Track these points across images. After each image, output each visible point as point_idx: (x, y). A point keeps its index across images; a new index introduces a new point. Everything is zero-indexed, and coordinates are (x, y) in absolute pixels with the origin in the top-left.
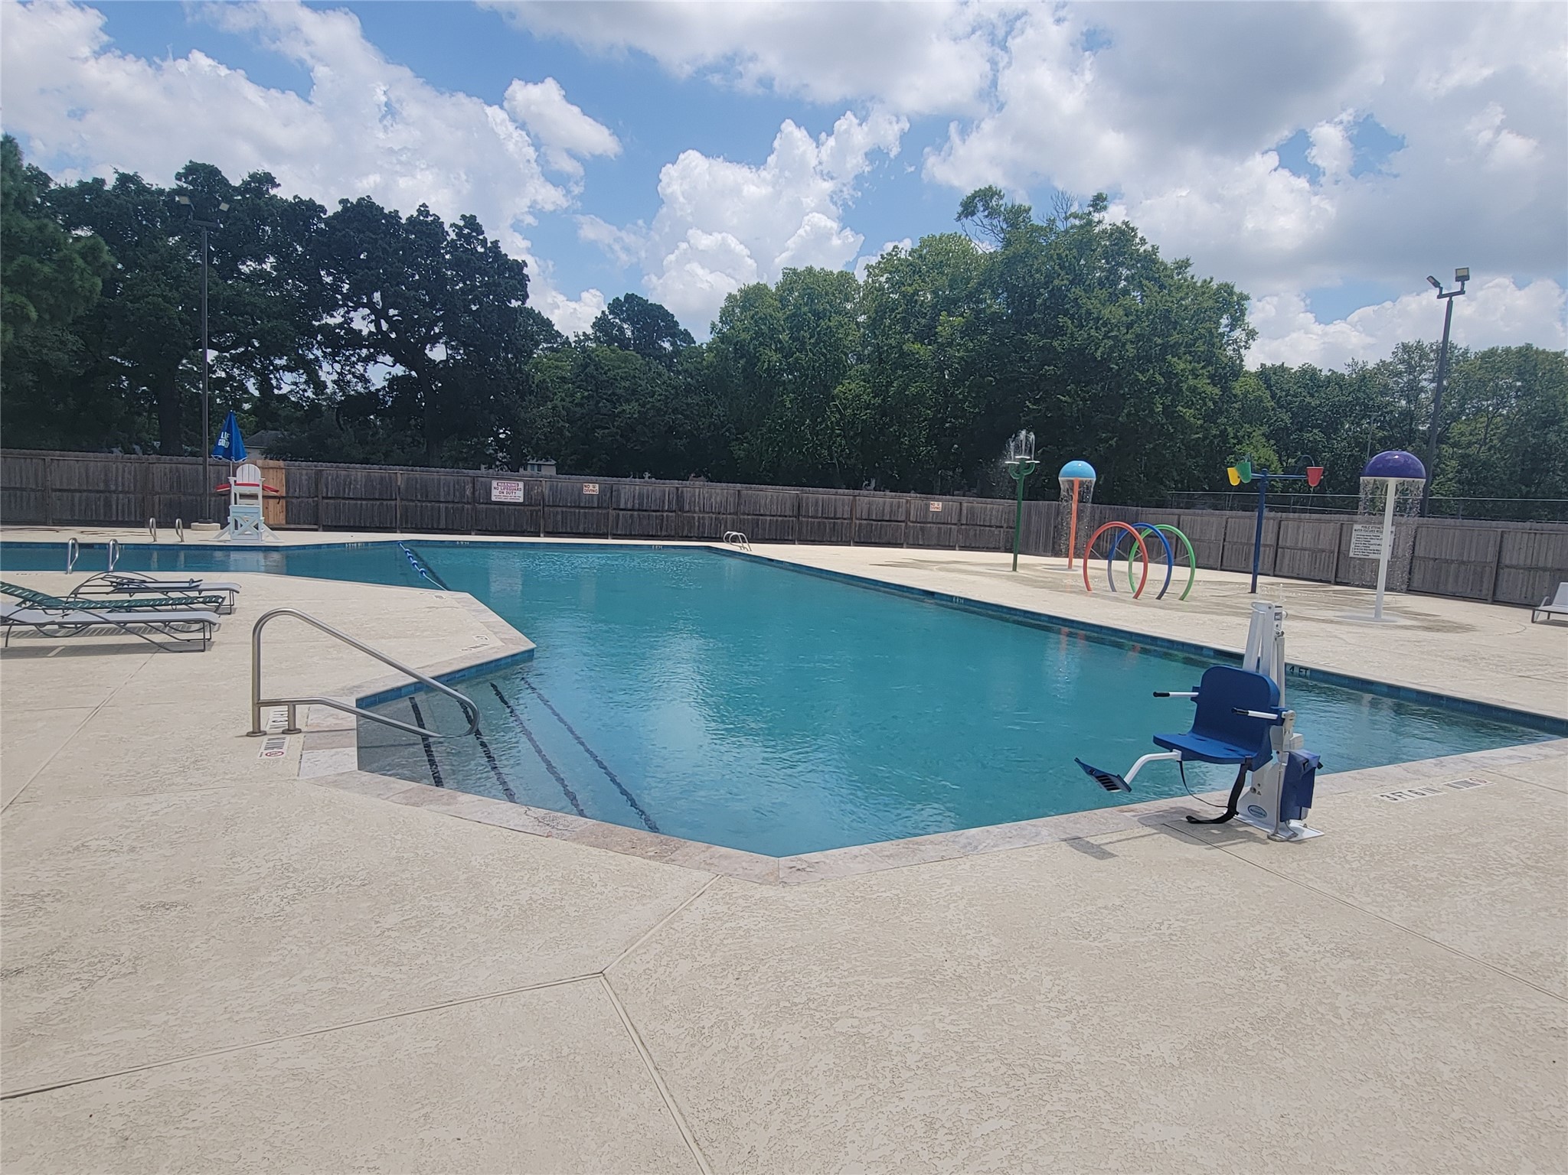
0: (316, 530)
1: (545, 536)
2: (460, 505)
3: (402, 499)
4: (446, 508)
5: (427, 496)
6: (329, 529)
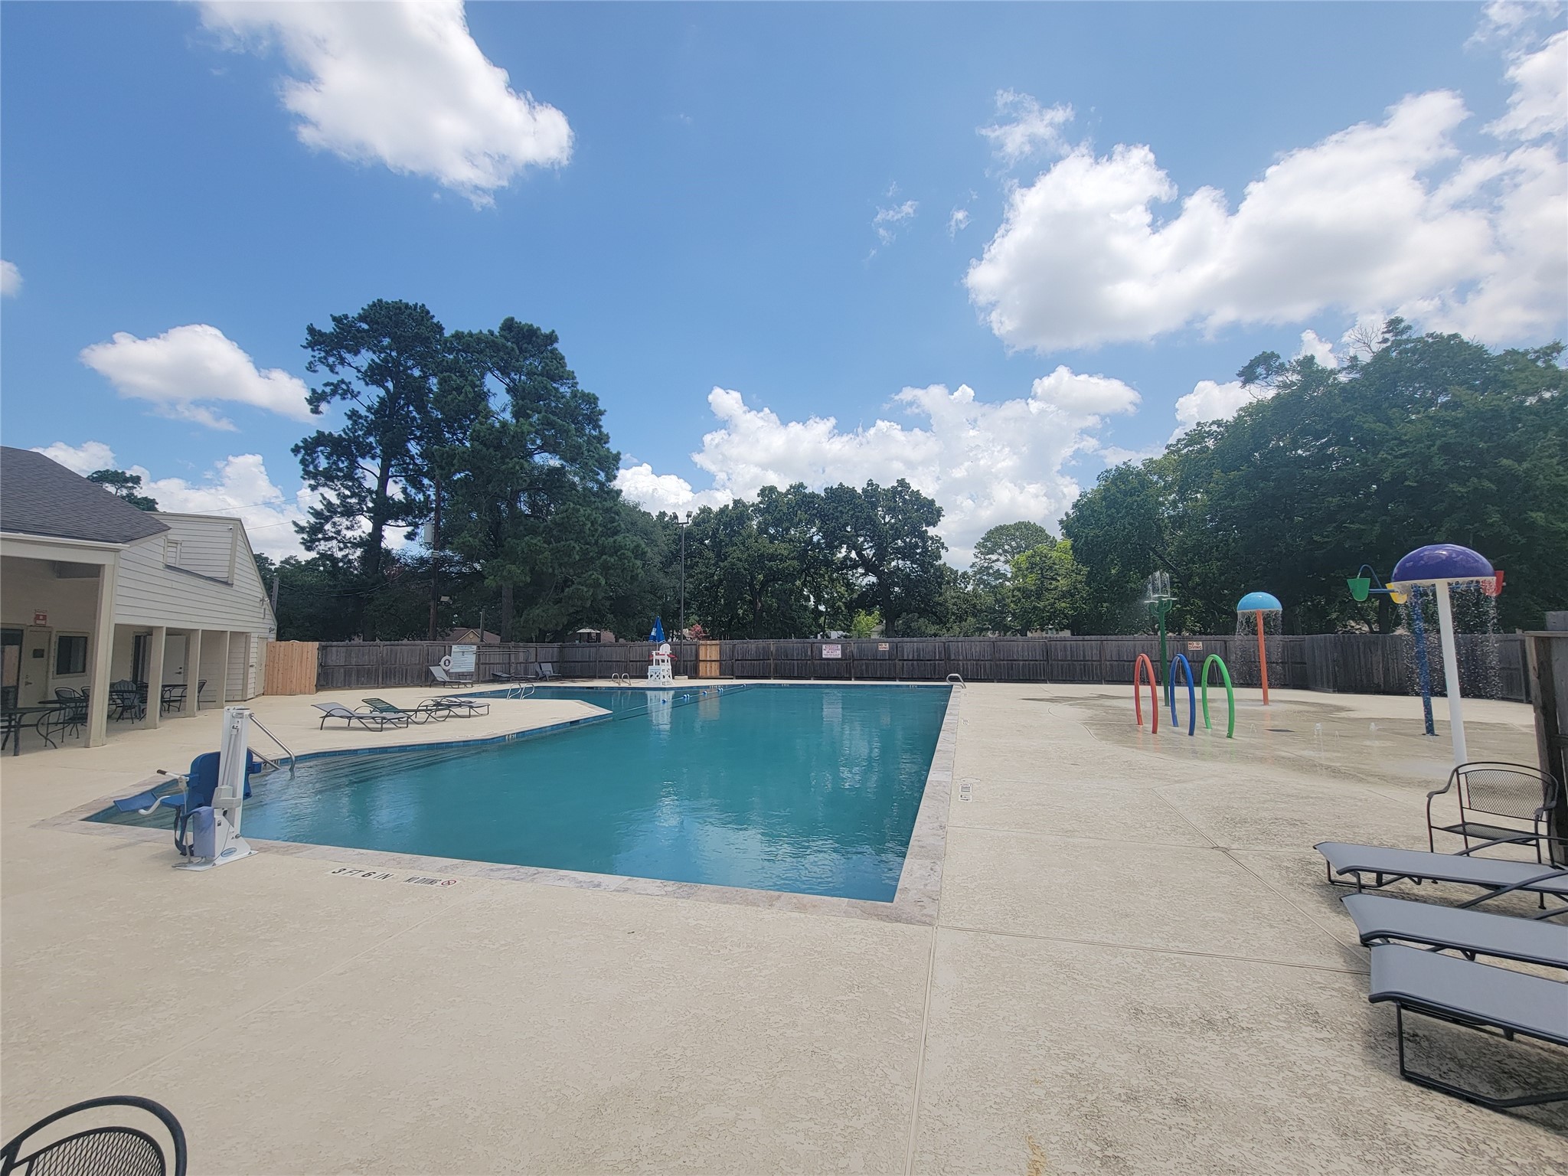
0: (732, 679)
1: (855, 680)
2: (805, 662)
3: (774, 659)
4: (798, 663)
5: (787, 657)
6: (738, 678)
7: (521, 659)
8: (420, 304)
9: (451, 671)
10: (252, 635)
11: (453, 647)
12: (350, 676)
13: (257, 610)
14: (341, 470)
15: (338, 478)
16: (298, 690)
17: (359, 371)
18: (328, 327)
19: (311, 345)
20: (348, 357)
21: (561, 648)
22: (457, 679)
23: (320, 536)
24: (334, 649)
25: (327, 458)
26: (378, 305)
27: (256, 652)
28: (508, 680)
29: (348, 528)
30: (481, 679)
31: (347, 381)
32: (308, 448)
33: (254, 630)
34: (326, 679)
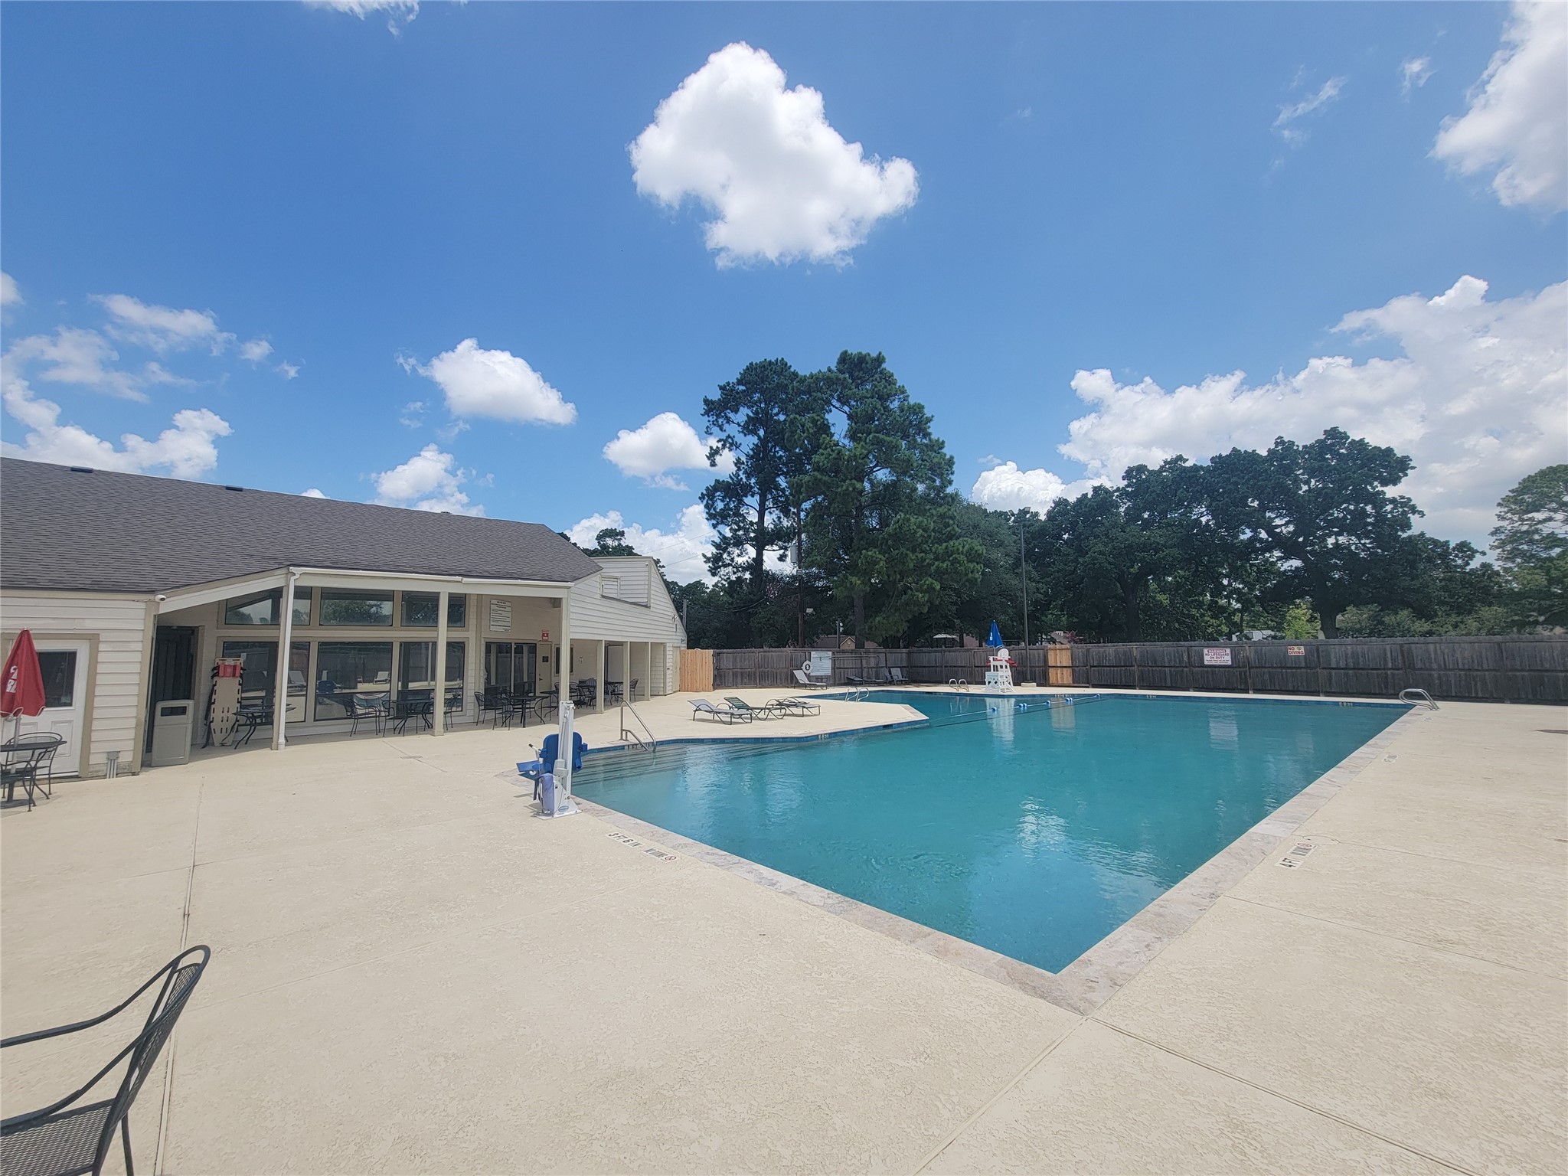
0: (1088, 687)
1: (1254, 693)
2: (1180, 669)
3: (1138, 666)
4: (1170, 671)
5: (1155, 663)
6: (1095, 686)
7: (872, 665)
8: (780, 359)
9: (811, 674)
10: (668, 645)
11: (812, 653)
12: (737, 676)
13: (671, 625)
14: (731, 509)
15: (729, 515)
16: (701, 689)
17: (739, 425)
18: (716, 395)
19: (707, 413)
20: (731, 415)
21: (909, 653)
22: (814, 681)
23: (720, 564)
24: (725, 655)
25: (722, 501)
26: (751, 368)
27: (671, 658)
28: (860, 684)
29: (739, 556)
30: (837, 682)
31: (732, 435)
32: (708, 496)
33: (669, 641)
34: (720, 680)
